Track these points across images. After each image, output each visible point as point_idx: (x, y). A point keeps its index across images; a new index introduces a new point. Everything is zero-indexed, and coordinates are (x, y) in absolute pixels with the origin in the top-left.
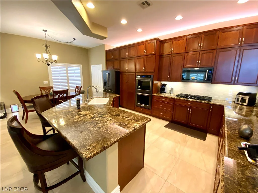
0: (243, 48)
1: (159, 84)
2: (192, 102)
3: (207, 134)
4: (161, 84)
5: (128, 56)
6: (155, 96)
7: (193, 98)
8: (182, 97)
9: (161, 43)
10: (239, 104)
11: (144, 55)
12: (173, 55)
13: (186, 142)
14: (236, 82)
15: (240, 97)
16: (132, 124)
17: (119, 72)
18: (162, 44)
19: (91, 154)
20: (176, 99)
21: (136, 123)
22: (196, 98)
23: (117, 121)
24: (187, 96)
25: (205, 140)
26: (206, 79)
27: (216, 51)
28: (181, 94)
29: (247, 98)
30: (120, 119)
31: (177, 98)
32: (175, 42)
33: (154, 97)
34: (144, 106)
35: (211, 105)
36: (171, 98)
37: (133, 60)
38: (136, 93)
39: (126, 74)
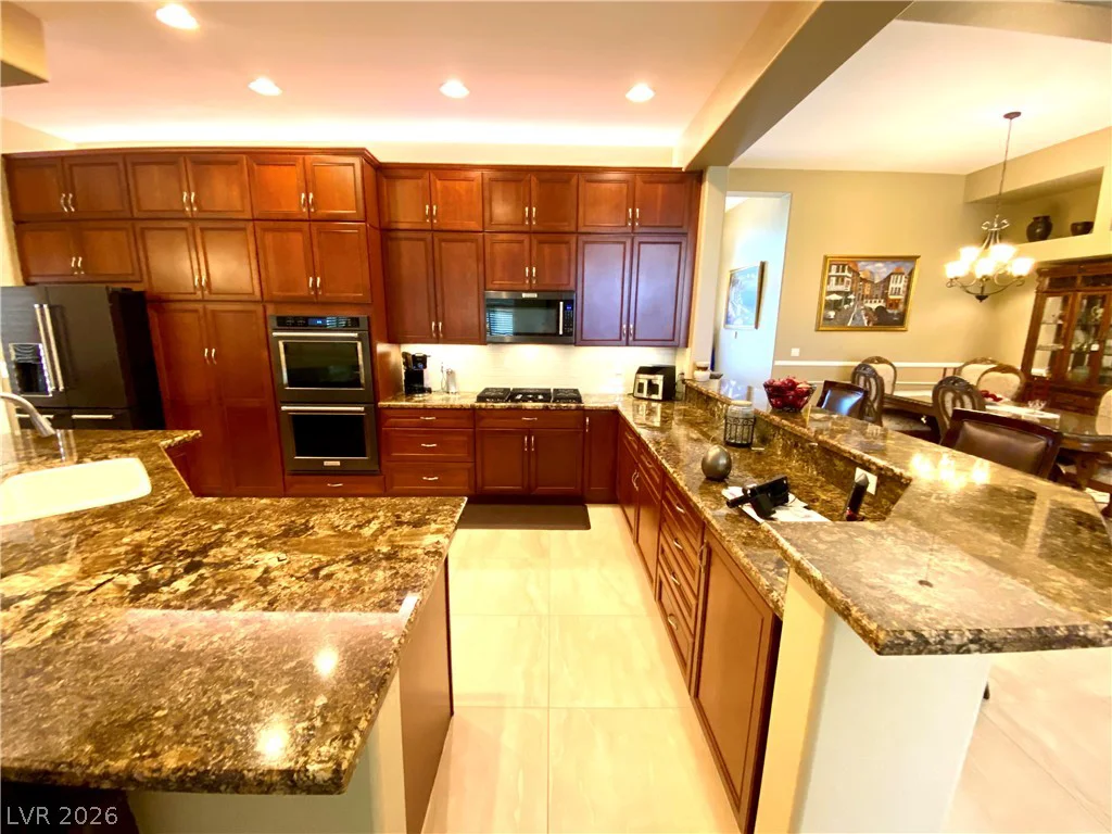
0: (637, 240)
1: (395, 354)
2: (533, 411)
3: (586, 507)
4: (405, 355)
5: (200, 210)
6: (389, 408)
7: (530, 399)
8: (496, 399)
9: (381, 175)
10: (645, 399)
11: (300, 217)
12: (438, 236)
13: (543, 553)
14: (631, 338)
15: (644, 379)
16: (416, 543)
17: (141, 295)
18: (385, 180)
19: (354, 743)
20: (480, 408)
21: (426, 534)
22: (540, 397)
23: (324, 553)
24: (510, 395)
25: (588, 527)
26: (561, 333)
27: (573, 239)
28: (487, 390)
29: (659, 380)
30: (331, 539)
31: (483, 405)
32: (438, 182)
33: (388, 412)
34: (338, 463)
35: (585, 412)
36: (462, 409)
37: (238, 236)
38: (284, 408)
39: (196, 311)
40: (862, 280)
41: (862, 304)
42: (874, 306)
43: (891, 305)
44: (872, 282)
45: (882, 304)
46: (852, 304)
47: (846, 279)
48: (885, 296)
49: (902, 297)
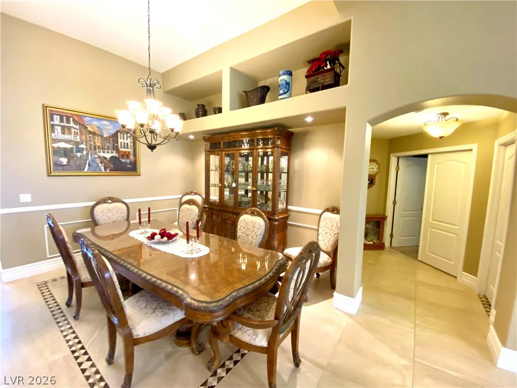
40: (90, 132)
41: (96, 153)
42: (108, 156)
43: (123, 156)
44: (102, 136)
45: (115, 154)
46: (85, 152)
47: (73, 130)
48: (116, 148)
49: (130, 150)
